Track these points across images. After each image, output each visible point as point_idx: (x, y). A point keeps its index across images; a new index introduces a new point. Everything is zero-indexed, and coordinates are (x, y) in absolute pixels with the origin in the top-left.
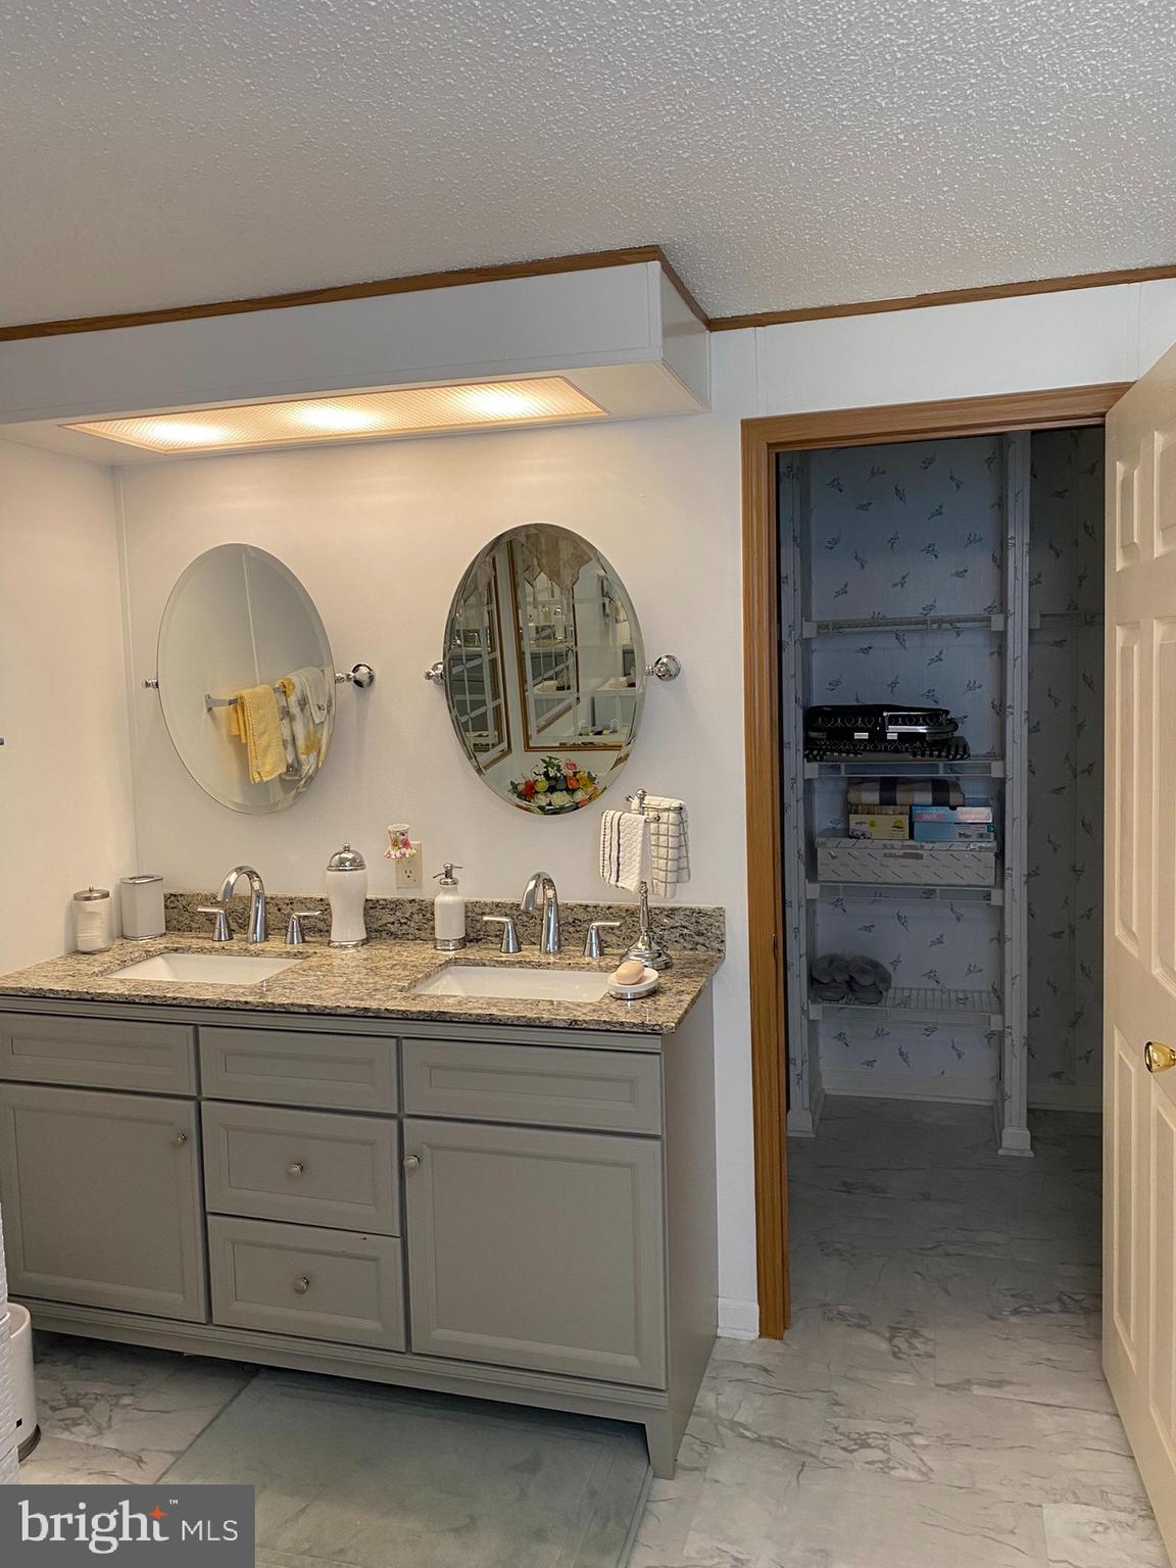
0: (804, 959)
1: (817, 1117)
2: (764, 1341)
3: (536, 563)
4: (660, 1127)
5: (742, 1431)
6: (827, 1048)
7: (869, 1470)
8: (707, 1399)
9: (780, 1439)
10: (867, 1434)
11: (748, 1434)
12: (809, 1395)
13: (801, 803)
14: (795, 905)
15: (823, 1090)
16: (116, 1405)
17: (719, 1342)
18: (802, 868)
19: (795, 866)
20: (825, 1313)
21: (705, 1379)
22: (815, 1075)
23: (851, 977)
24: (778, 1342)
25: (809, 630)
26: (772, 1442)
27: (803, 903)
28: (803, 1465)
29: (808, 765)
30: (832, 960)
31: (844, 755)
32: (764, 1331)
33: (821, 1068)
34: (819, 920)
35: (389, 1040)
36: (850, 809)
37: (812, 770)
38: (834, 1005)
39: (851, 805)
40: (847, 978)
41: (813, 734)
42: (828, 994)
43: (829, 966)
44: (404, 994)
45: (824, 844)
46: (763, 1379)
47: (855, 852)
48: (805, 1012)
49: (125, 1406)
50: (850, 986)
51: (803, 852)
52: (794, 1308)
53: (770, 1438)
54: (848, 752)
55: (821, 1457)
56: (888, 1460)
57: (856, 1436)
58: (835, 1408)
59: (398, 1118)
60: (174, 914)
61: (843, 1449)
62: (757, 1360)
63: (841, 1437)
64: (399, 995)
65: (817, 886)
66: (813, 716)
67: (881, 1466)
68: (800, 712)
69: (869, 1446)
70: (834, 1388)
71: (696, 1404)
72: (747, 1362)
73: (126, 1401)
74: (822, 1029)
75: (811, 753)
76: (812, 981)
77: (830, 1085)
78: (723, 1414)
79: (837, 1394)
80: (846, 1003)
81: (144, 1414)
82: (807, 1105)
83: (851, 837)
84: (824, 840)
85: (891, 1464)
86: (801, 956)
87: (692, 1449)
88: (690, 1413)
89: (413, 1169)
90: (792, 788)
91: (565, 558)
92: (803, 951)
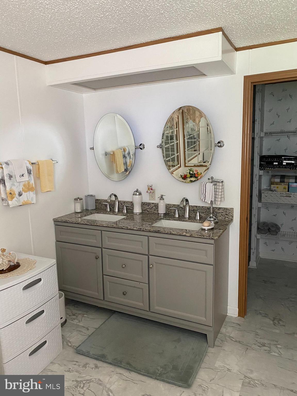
0: (256, 222)
1: (258, 264)
2: (239, 317)
3: (189, 117)
4: (213, 263)
5: (232, 338)
6: (261, 246)
7: (265, 352)
8: (223, 330)
9: (242, 342)
10: (265, 343)
11: (233, 339)
12: (250, 332)
13: (258, 181)
14: (255, 208)
15: (260, 257)
16: (83, 316)
17: (227, 316)
18: (257, 199)
19: (255, 198)
20: (256, 312)
21: (223, 325)
22: (258, 253)
23: (269, 228)
24: (243, 318)
25: (262, 135)
26: (239, 342)
27: (257, 208)
28: (247, 349)
29: (260, 171)
30: (264, 223)
31: (270, 169)
32: (239, 315)
33: (260, 251)
34: (261, 212)
35: (146, 237)
36: (272, 183)
37: (261, 172)
38: (264, 235)
39: (272, 182)
40: (268, 228)
41: (262, 163)
42: (263, 232)
43: (263, 225)
44: (150, 226)
45: (264, 192)
46: (238, 327)
47: (272, 195)
48: (256, 236)
49: (85, 317)
50: (269, 230)
51: (257, 195)
52: (248, 310)
53: (239, 341)
54: (272, 168)
55: (252, 347)
56: (270, 350)
57: (262, 343)
58: (257, 336)
59: (148, 255)
60: (97, 204)
61: (258, 346)
62: (237, 322)
63: (258, 343)
64: (149, 226)
65: (261, 203)
66: (262, 158)
67: (268, 351)
68: (259, 157)
69: (265, 346)
70: (257, 331)
71: (221, 331)
72: (234, 322)
73: (85, 315)
74: (260, 240)
75: (261, 168)
76: (258, 228)
77: (262, 255)
78: (227, 334)
79: (258, 333)
80: (268, 235)
81: (89, 319)
82: (255, 260)
83: (271, 191)
84: (264, 191)
85: (271, 351)
86: (255, 222)
87: (219, 342)
88: (219, 333)
89: (151, 268)
90: (255, 177)
91: (197, 116)
92: (256, 220)
